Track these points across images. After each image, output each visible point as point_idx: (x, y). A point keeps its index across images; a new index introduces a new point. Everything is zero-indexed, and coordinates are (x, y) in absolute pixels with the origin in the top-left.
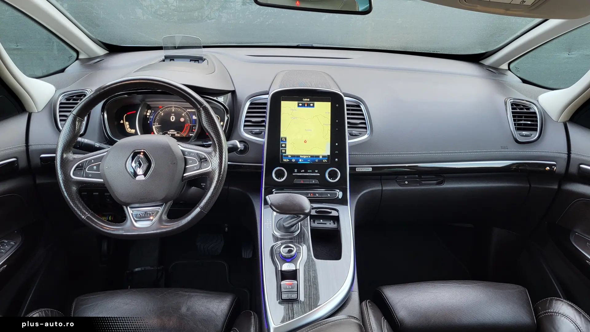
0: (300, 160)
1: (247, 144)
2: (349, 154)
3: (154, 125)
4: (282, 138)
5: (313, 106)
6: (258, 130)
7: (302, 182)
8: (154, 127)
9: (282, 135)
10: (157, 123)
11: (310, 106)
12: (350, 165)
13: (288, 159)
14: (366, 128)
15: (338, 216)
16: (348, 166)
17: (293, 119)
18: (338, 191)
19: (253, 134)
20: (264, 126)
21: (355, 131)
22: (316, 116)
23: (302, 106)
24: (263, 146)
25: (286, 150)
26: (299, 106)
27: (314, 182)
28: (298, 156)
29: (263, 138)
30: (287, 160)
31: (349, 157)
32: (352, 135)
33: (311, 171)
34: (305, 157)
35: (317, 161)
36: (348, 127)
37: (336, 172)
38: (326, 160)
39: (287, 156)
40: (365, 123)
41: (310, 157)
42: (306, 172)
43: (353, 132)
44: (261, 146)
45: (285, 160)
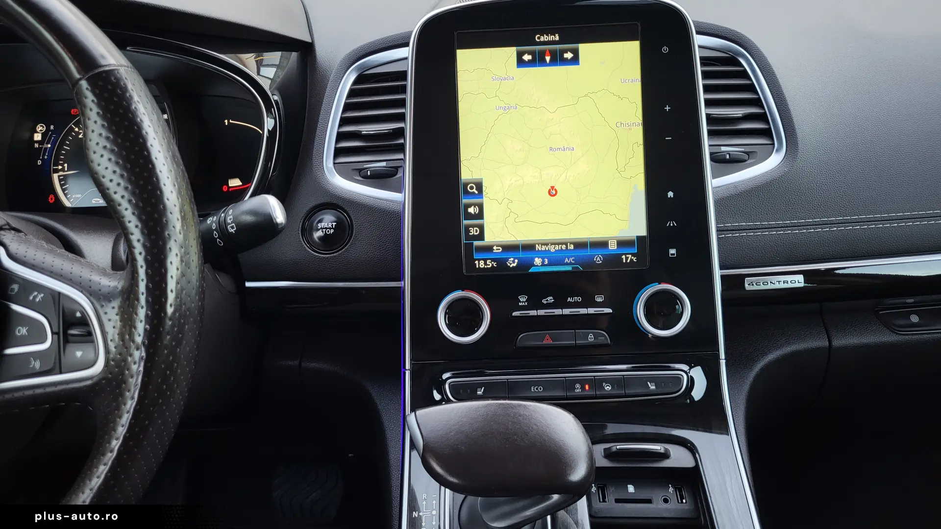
0: (538, 261)
1: (345, 211)
2: (719, 230)
3: (56, 171)
4: (466, 185)
5: (575, 60)
6: (384, 164)
7: (548, 341)
8: (55, 177)
9: (467, 173)
10: (66, 165)
11: (565, 62)
12: (722, 267)
13: (493, 260)
14: (766, 133)
15: (697, 466)
16: (717, 273)
17: (502, 111)
18: (685, 367)
19: (366, 177)
20: (401, 148)
21: (730, 147)
22: (586, 95)
23: (531, 63)
24: (398, 217)
25: (481, 228)
26: (521, 63)
27: (591, 338)
28: (529, 247)
29: (399, 189)
30: (490, 264)
31: (719, 239)
32: (724, 162)
33: (578, 299)
34: (552, 249)
35: (598, 260)
36: (711, 133)
37: (674, 298)
38: (633, 255)
39: (489, 249)
40: (762, 117)
41: (572, 247)
42: (560, 303)
43: (723, 149)
44: (393, 217)
45: (482, 264)
